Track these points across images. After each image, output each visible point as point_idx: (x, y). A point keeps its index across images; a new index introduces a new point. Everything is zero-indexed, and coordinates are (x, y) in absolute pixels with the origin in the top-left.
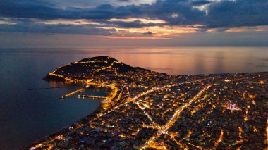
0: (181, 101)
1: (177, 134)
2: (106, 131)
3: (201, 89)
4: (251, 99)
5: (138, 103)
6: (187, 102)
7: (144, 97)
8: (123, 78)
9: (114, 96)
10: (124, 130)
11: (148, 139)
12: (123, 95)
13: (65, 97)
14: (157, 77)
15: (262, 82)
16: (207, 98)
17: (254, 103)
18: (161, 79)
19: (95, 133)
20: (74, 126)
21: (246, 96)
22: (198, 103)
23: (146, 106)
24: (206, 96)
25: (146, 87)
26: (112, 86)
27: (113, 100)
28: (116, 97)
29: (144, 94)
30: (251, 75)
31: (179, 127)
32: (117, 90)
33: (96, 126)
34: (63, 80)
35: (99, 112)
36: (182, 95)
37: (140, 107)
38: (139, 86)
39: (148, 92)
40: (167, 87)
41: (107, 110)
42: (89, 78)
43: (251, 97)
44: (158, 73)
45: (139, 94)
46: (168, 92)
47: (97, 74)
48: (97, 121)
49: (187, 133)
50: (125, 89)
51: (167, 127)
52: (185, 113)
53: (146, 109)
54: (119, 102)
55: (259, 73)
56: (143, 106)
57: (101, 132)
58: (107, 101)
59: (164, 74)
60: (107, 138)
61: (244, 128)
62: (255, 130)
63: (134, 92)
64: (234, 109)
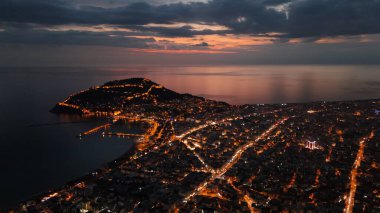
0: (245, 139)
1: (236, 179)
2: (142, 176)
3: (274, 123)
4: (338, 135)
5: (185, 142)
6: (252, 139)
7: (194, 134)
8: (166, 109)
9: (152, 133)
10: (166, 175)
11: (198, 185)
12: (165, 133)
13: (83, 136)
14: (214, 108)
15: (358, 114)
16: (280, 135)
17: (342, 139)
18: (220, 110)
19: (128, 178)
20: (99, 172)
21: (333, 132)
22: (267, 141)
23: (197, 145)
24: (279, 132)
25: (197, 121)
26: (151, 120)
27: (152, 138)
28: (156, 135)
29: (195, 130)
30: (345, 104)
31: (239, 170)
32: (156, 125)
33: (130, 170)
34: (79, 112)
35: (132, 154)
36: (247, 131)
37: (189, 147)
38: (188, 119)
39: (201, 127)
40: (227, 121)
41: (144, 152)
42: (117, 110)
43: (340, 132)
44: (215, 102)
45: (187, 130)
46: (228, 127)
47: (129, 103)
48: (129, 164)
49: (250, 177)
50: (168, 123)
51: (224, 170)
52: (249, 153)
53: (197, 150)
54: (160, 140)
55: (356, 101)
56: (192, 146)
57: (136, 177)
58: (143, 140)
59: (224, 103)
60: (143, 185)
61: (323, 170)
62: (338, 172)
63: (182, 127)
64: (314, 147)
